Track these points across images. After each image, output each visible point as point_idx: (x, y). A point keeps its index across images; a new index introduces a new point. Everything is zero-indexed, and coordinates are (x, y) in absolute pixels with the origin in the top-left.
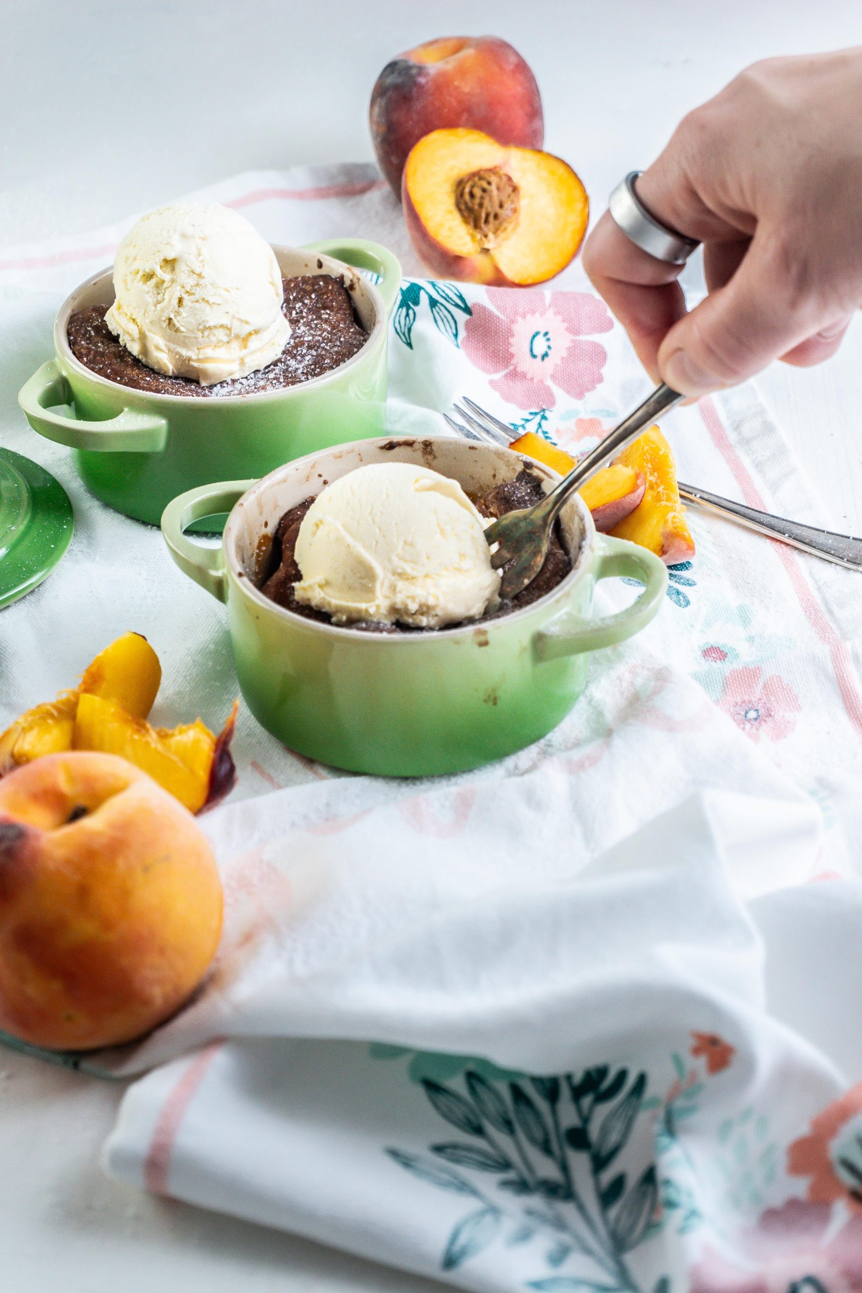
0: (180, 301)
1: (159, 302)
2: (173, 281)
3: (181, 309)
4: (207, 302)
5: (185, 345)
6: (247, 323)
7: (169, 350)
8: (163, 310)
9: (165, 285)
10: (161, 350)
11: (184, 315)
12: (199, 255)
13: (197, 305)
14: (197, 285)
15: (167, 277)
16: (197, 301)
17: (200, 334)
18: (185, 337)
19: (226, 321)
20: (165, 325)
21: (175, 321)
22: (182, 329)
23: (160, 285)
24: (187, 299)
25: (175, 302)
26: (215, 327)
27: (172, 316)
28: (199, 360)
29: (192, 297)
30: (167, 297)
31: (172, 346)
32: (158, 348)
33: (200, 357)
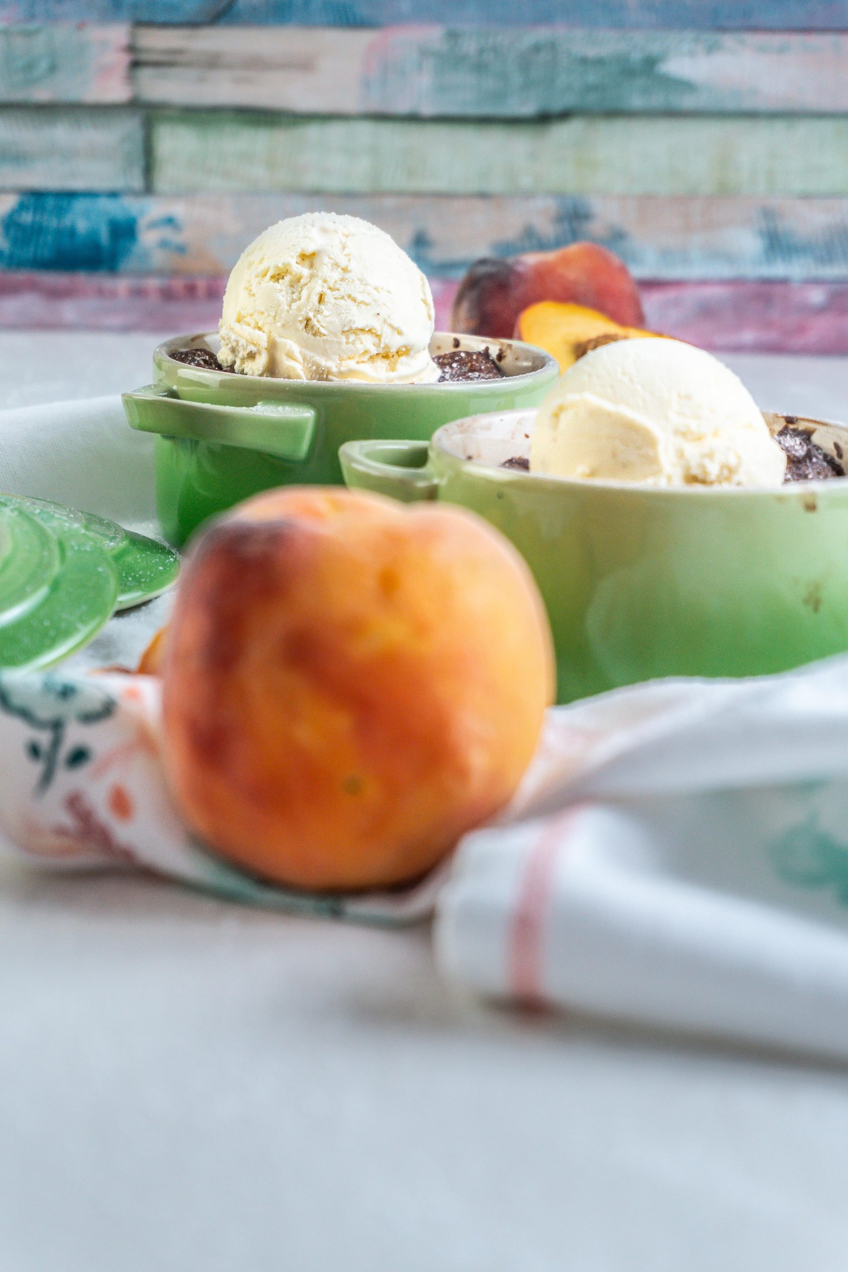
0: (321, 299)
1: (293, 301)
2: (312, 276)
3: (322, 307)
4: (354, 300)
5: (325, 354)
6: (400, 333)
7: (304, 359)
8: (299, 309)
9: (302, 281)
10: (295, 359)
11: (326, 313)
12: (344, 248)
13: (342, 302)
14: (342, 280)
15: (305, 272)
16: (343, 298)
17: (344, 339)
18: (326, 341)
19: (377, 325)
20: (301, 326)
21: (314, 322)
22: (322, 330)
23: (296, 282)
24: (329, 296)
25: (315, 299)
26: (362, 330)
27: (311, 315)
28: (341, 374)
29: (336, 293)
30: (304, 293)
31: (309, 353)
32: (290, 356)
33: (343, 369)
